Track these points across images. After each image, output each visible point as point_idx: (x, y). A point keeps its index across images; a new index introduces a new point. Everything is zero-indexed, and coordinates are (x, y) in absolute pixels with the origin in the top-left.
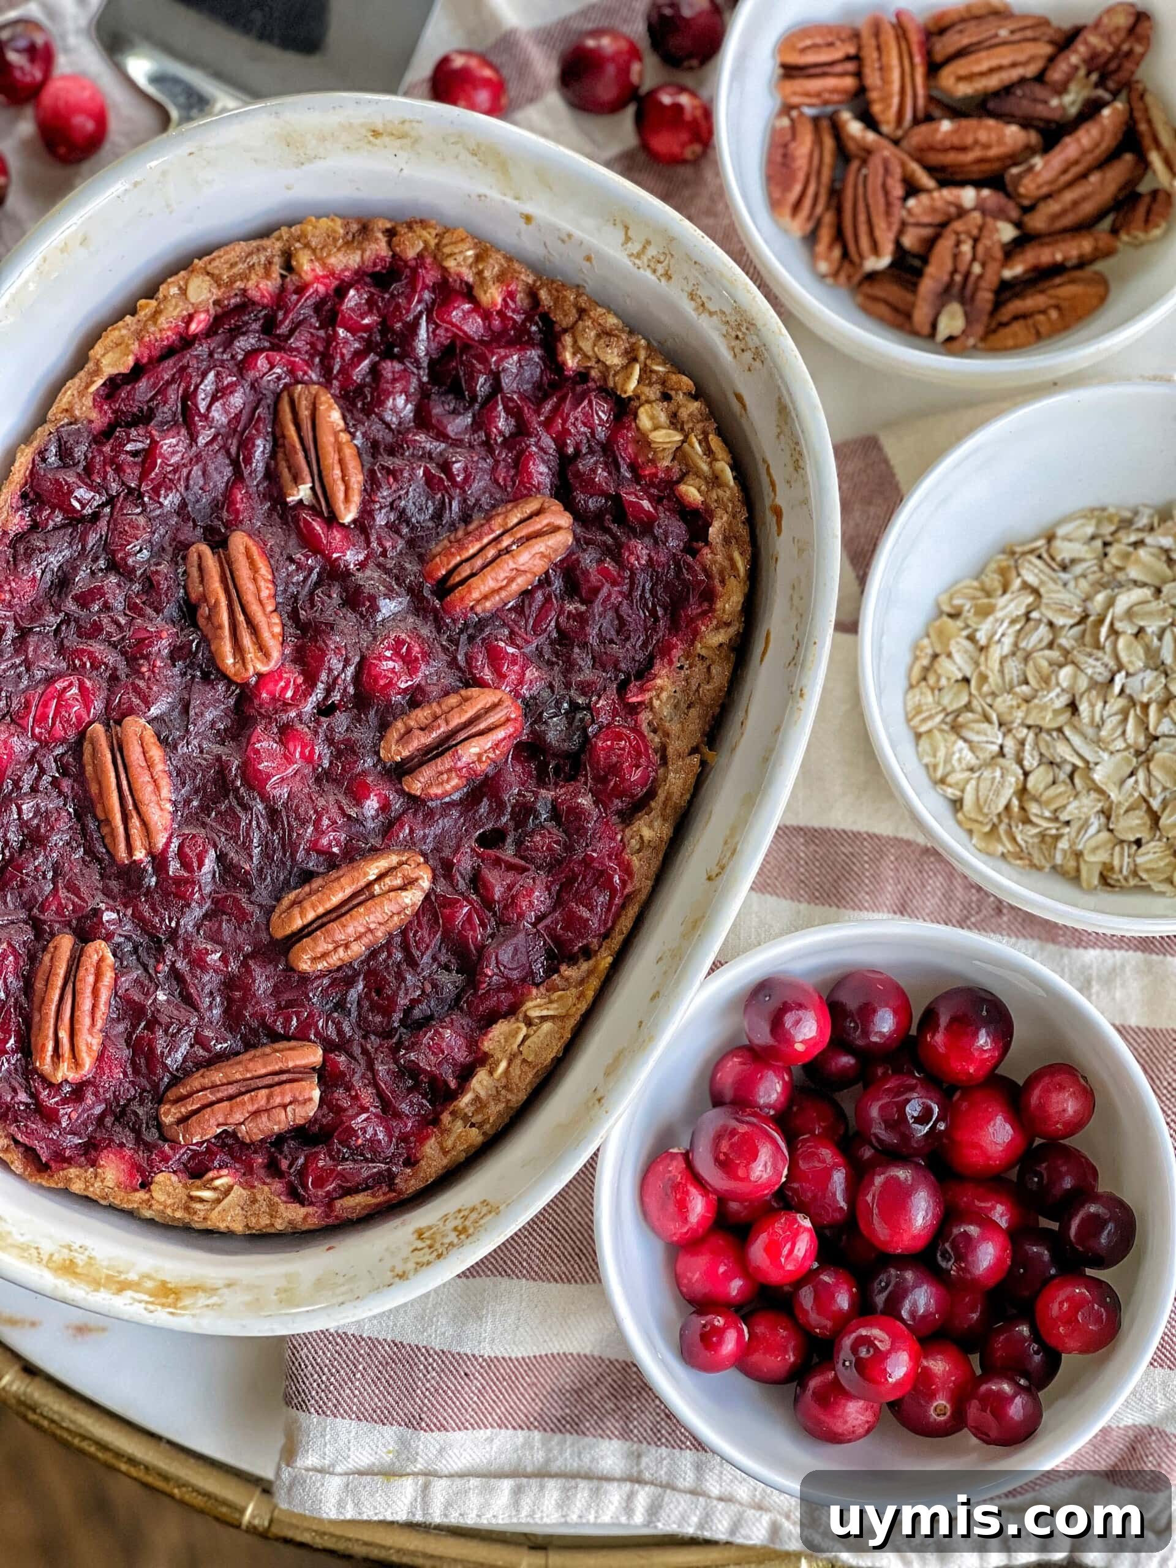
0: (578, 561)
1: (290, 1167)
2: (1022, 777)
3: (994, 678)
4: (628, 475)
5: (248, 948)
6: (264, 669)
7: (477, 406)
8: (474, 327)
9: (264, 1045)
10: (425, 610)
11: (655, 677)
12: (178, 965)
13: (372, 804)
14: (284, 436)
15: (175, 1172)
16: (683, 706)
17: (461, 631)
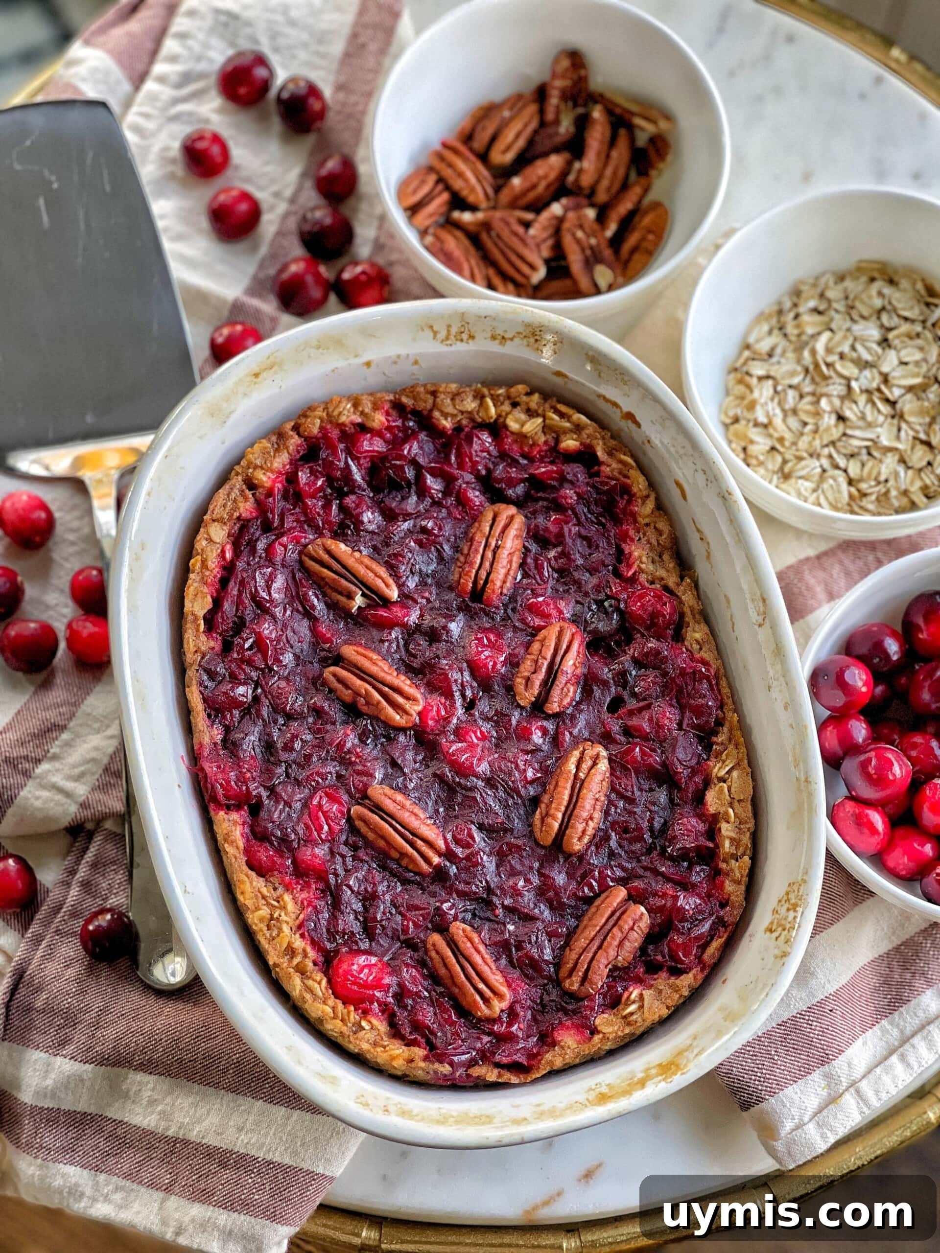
0: (537, 526)
1: (664, 957)
2: (844, 474)
3: (788, 436)
4: (525, 462)
5: (536, 865)
6: (419, 708)
7: (414, 487)
8: (379, 446)
9: (587, 910)
10: (476, 614)
11: (630, 554)
12: (506, 903)
13: (537, 738)
14: (323, 579)
15: (603, 1012)
16: (657, 558)
17: (505, 610)
